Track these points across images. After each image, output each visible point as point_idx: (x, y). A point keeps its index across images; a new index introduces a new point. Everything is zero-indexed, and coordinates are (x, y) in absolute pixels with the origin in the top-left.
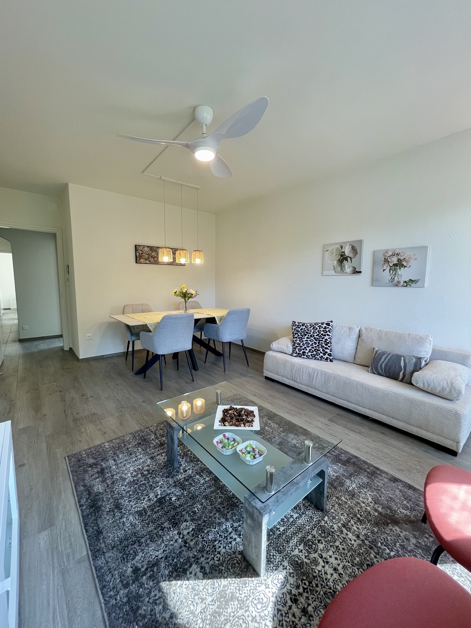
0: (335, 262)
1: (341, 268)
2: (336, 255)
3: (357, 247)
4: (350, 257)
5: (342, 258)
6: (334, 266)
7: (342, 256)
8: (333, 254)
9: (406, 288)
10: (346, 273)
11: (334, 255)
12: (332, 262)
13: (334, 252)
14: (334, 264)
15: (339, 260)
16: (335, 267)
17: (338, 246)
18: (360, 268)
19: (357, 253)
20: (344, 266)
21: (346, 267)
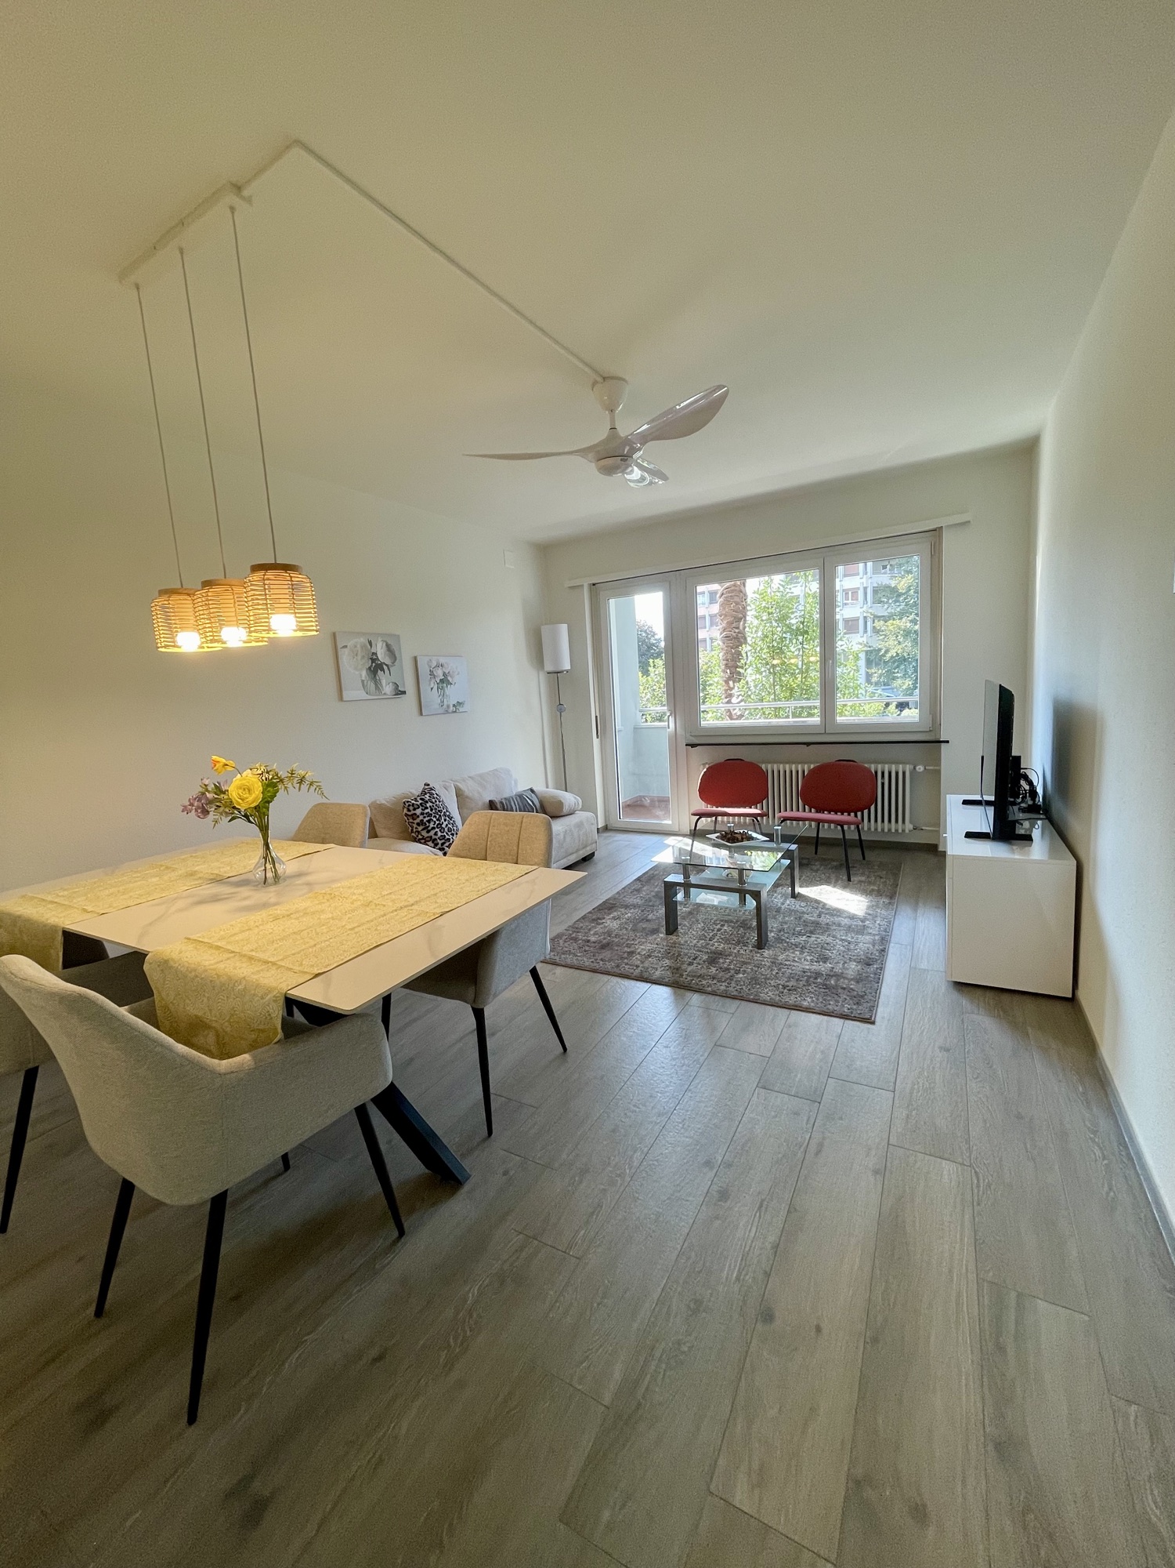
0: (364, 673)
1: (376, 685)
2: (363, 657)
3: (395, 647)
4: (386, 665)
5: (374, 664)
6: (363, 681)
7: (373, 660)
8: (357, 655)
9: (455, 714)
10: (385, 694)
11: (359, 657)
12: (357, 673)
13: (359, 652)
14: (361, 675)
15: (370, 668)
16: (365, 682)
17: (363, 640)
18: (404, 687)
19: (395, 659)
20: (380, 680)
21: (384, 682)
